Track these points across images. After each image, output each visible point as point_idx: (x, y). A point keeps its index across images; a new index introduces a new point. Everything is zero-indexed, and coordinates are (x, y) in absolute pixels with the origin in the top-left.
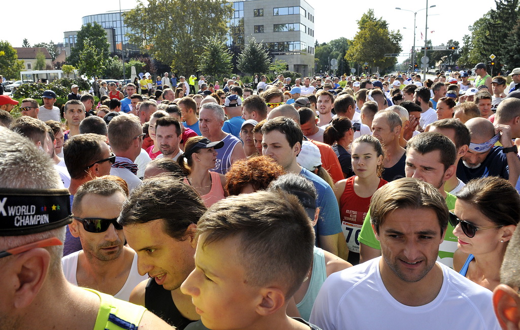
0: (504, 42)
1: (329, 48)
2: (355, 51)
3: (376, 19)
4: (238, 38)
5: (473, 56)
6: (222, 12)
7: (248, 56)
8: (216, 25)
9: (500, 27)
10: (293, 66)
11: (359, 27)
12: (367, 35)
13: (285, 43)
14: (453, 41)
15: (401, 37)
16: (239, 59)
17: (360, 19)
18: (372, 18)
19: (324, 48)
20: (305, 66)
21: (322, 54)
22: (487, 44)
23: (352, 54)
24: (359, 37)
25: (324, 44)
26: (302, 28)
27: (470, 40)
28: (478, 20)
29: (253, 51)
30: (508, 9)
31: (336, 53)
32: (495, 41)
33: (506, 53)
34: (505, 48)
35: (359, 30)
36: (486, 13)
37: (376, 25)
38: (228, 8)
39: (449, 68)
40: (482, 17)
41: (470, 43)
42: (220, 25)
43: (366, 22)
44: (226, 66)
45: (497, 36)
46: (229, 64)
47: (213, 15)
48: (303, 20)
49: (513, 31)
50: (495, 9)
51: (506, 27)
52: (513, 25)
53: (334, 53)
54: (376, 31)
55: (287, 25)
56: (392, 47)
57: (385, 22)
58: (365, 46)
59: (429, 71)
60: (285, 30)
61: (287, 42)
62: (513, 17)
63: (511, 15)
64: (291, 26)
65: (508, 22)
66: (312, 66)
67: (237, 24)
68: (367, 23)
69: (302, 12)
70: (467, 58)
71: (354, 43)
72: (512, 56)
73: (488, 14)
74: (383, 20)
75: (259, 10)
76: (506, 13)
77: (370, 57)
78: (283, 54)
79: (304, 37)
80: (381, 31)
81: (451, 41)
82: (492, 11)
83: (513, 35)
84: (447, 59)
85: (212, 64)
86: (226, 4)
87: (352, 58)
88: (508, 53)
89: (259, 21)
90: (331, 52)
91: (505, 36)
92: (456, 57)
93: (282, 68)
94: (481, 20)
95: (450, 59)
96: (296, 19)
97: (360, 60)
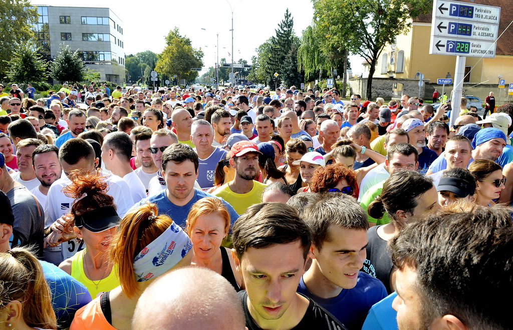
0: (282, 63)
1: (137, 60)
2: (164, 64)
3: (181, 36)
4: (43, 45)
5: (259, 73)
6: (25, 15)
7: (62, 64)
8: (18, 29)
9: (279, 51)
10: (105, 76)
11: (167, 42)
12: (175, 51)
13: (94, 53)
14: (243, 60)
15: (203, 54)
16: (52, 67)
17: (167, 35)
18: (178, 35)
19: (132, 59)
20: (117, 76)
21: (130, 65)
22: (270, 64)
23: (162, 67)
24: (167, 51)
25: (131, 56)
26: (112, 39)
27: (257, 60)
28: (263, 44)
29: (68, 60)
30: (284, 37)
31: (143, 65)
32: (276, 62)
33: (285, 72)
34: (283, 68)
35: (167, 45)
36: (268, 39)
37: (181, 41)
38: (32, 12)
39: (242, 82)
40: (266, 42)
41: (257, 62)
42: (23, 29)
43: (172, 38)
44: (40, 74)
45: (277, 58)
46: (44, 72)
47: (14, 18)
48: (113, 31)
49: (289, 55)
50: (275, 36)
51: (283, 51)
52: (288, 50)
53: (142, 65)
54: (182, 47)
55: (96, 35)
56: (196, 61)
57: (189, 40)
58: (173, 59)
59: (225, 84)
60: (93, 39)
61: (96, 52)
62: (288, 44)
63: (287, 42)
64: (101, 36)
65: (284, 47)
66: (123, 77)
67: (40, 29)
68: (174, 40)
69: (111, 24)
70: (255, 76)
71: (162, 56)
72: (288, 75)
73: (270, 40)
74: (187, 37)
75: (65, 17)
76: (283, 40)
77: (178, 70)
78: (93, 63)
79: (114, 47)
80: (186, 47)
81: (241, 59)
82: (274, 38)
83: (289, 58)
84: (239, 75)
85: (24, 71)
86: (30, 8)
87: (162, 71)
88: (286, 72)
89: (66, 28)
90: (138, 63)
91: (283, 58)
92: (245, 74)
93: (96, 77)
94: (265, 44)
95: (240, 75)
96: (105, 30)
97: (169, 72)
